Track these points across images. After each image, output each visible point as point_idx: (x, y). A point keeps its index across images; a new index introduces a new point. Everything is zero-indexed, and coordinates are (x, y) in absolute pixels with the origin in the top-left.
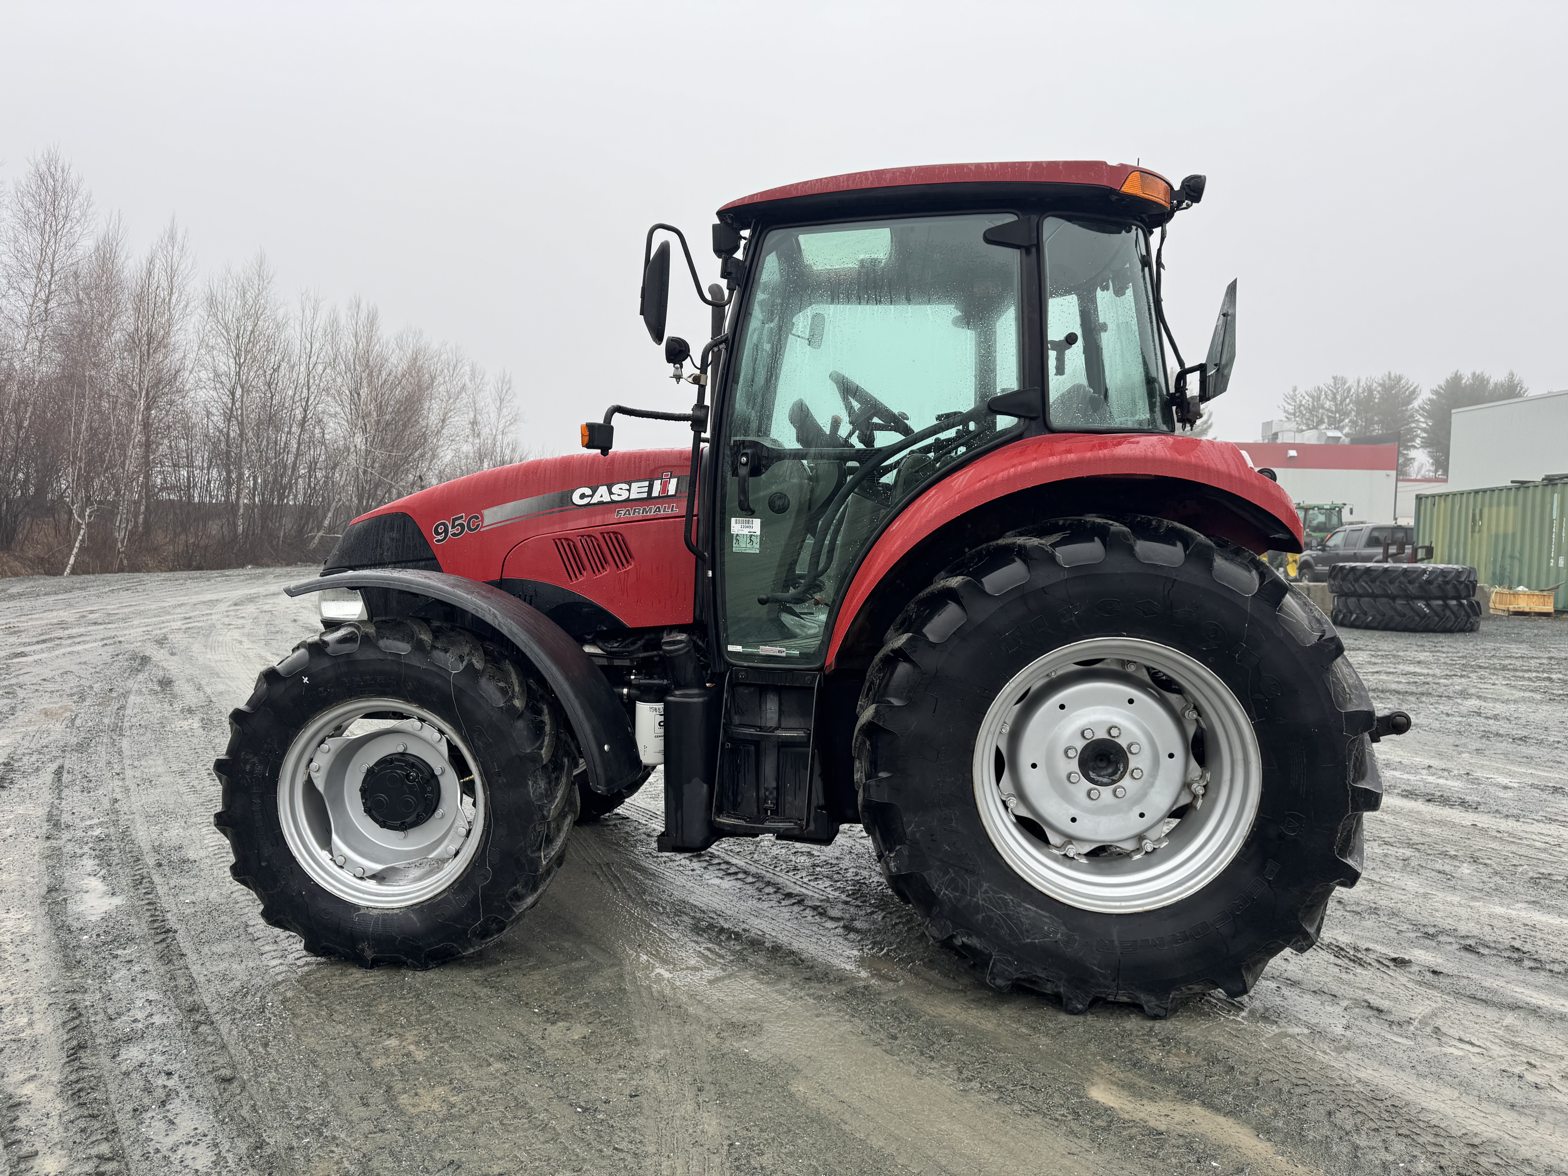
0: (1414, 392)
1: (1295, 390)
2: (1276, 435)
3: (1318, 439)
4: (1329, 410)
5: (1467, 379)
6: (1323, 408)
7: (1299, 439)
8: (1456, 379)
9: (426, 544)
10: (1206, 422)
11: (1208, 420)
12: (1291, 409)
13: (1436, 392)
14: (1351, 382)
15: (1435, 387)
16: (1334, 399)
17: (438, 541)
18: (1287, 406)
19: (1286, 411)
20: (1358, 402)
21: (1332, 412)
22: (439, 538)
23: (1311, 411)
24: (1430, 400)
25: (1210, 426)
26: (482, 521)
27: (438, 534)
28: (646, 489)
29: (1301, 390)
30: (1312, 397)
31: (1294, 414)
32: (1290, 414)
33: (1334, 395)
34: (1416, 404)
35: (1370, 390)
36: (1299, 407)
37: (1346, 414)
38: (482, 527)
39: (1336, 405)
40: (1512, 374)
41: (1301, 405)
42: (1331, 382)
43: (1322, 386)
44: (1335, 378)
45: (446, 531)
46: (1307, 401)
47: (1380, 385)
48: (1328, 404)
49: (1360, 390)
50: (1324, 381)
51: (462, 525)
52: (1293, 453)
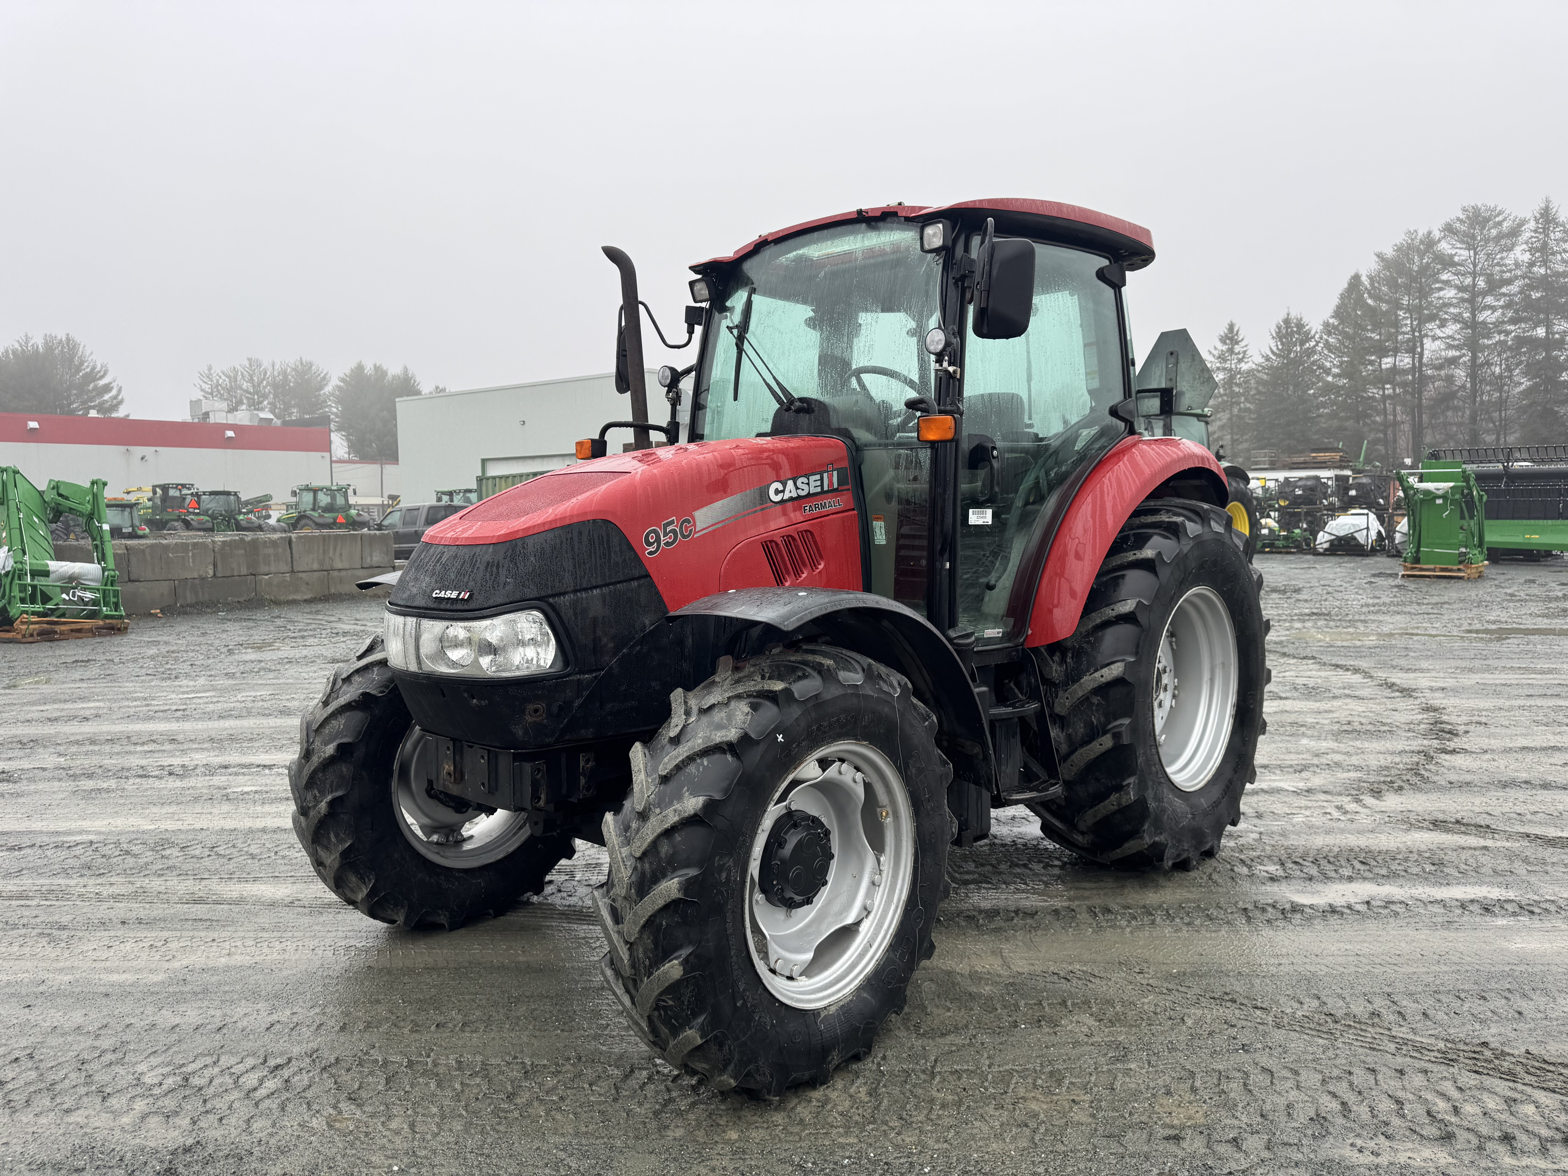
0: (324, 378)
1: (210, 369)
2: (207, 414)
3: (251, 420)
4: (247, 391)
5: (369, 369)
6: (241, 389)
7: (232, 419)
8: (360, 368)
9: (637, 559)
10: (115, 397)
11: (118, 395)
12: (207, 388)
13: (342, 380)
14: (266, 364)
15: (342, 375)
16: (251, 380)
17: (651, 553)
18: (204, 385)
19: (202, 390)
20: (275, 386)
21: (250, 393)
22: (651, 549)
23: (229, 391)
24: (337, 386)
25: (121, 402)
26: (695, 525)
27: (649, 544)
28: (819, 483)
29: (217, 369)
30: (229, 377)
31: (212, 394)
32: (207, 393)
33: (251, 376)
34: (328, 389)
35: (284, 373)
36: (217, 386)
37: (265, 396)
38: (696, 533)
39: (254, 387)
40: (406, 368)
41: (218, 385)
42: (247, 363)
43: (238, 367)
44: (249, 360)
45: (658, 540)
46: (224, 381)
47: (294, 369)
48: (245, 385)
49: (276, 373)
50: (240, 362)
51: (674, 531)
52: (230, 434)
